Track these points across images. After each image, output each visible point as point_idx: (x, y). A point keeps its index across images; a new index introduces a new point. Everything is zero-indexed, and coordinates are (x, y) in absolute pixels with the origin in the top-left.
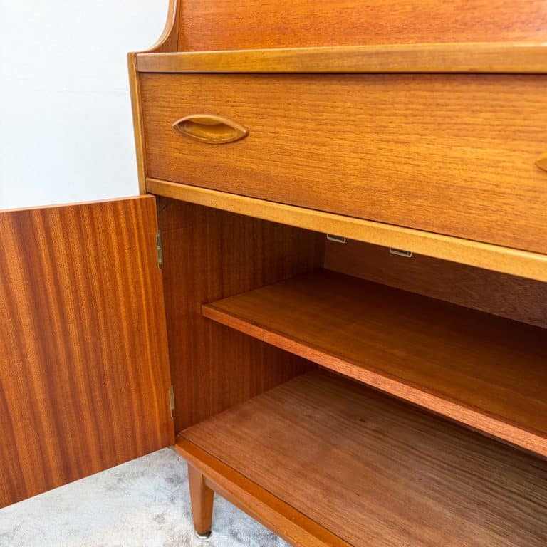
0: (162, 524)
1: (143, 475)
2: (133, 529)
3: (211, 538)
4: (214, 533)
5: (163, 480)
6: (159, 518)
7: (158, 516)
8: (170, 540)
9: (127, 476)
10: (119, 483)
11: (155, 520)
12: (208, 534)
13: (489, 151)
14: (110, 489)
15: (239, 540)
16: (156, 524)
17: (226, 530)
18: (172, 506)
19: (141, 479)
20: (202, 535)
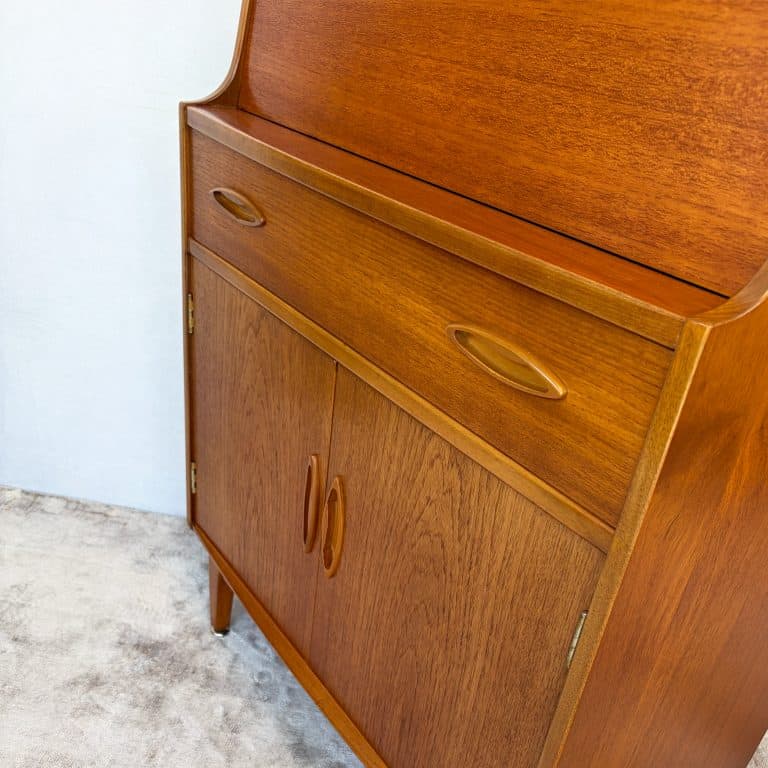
0: (180, 612)
1: (180, 554)
2: (147, 609)
3: (227, 637)
4: (232, 633)
5: (198, 566)
6: (179, 605)
7: (179, 603)
8: (182, 628)
9: (161, 552)
10: (150, 557)
11: (175, 605)
12: (225, 632)
13: (422, 307)
14: (138, 562)
15: (255, 646)
16: (174, 611)
17: (247, 632)
18: (198, 596)
19: (176, 559)
20: (218, 632)
